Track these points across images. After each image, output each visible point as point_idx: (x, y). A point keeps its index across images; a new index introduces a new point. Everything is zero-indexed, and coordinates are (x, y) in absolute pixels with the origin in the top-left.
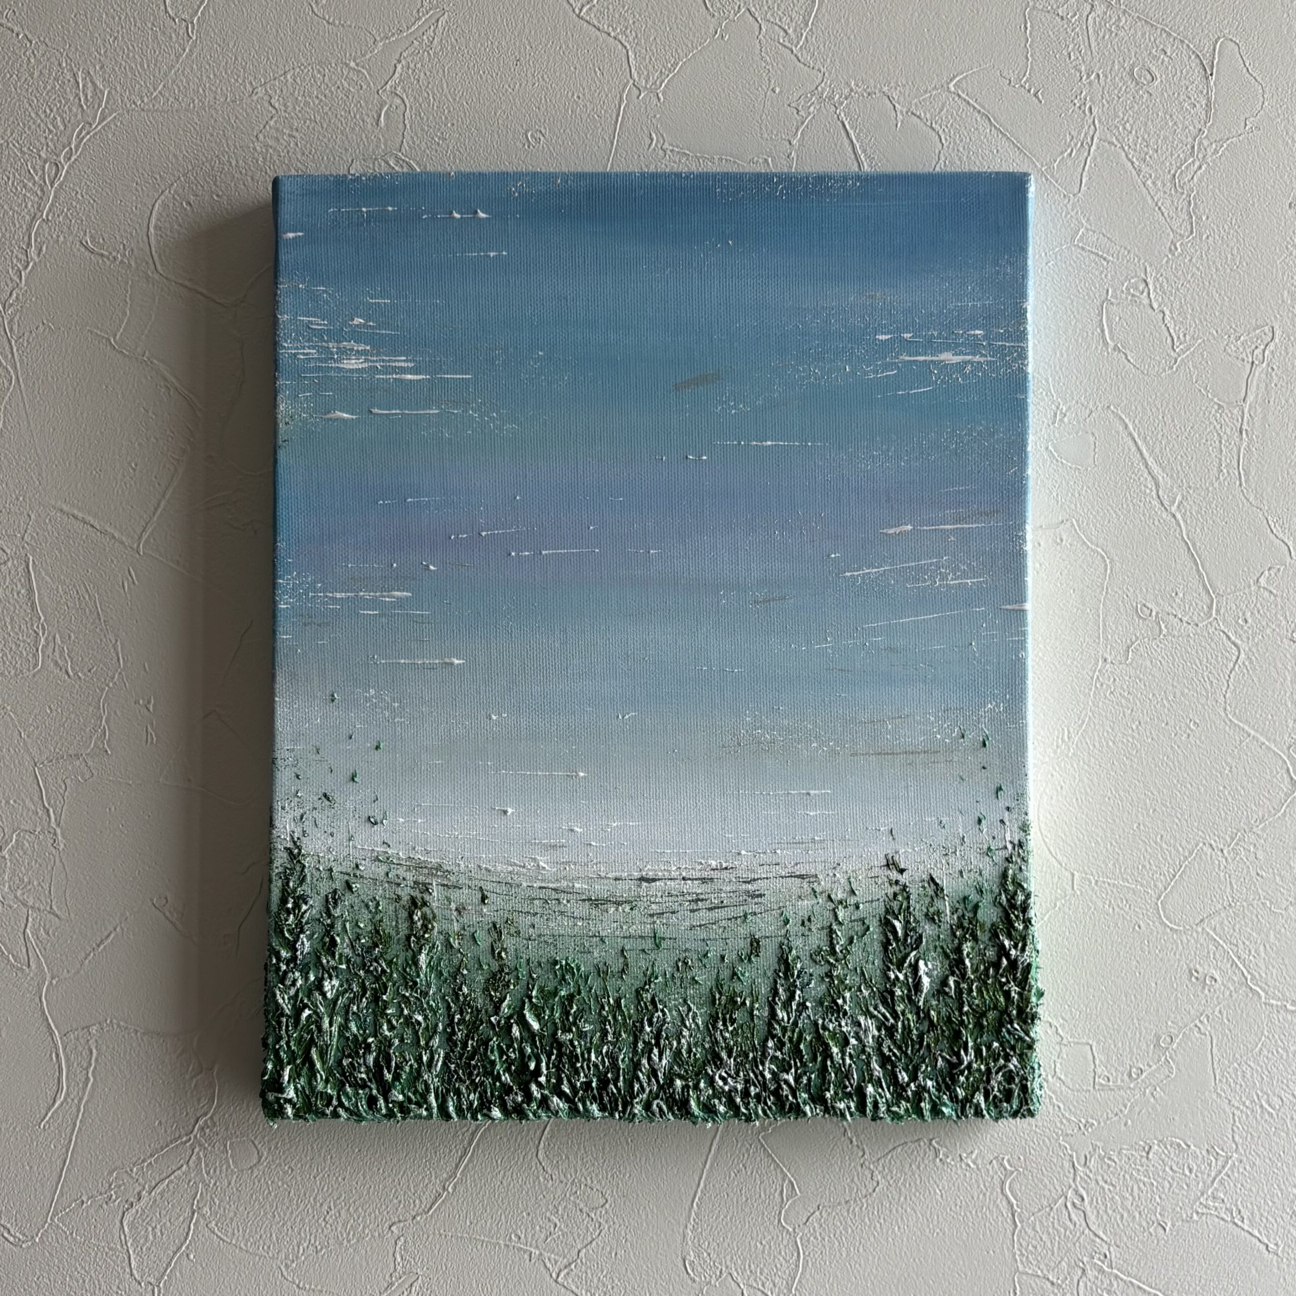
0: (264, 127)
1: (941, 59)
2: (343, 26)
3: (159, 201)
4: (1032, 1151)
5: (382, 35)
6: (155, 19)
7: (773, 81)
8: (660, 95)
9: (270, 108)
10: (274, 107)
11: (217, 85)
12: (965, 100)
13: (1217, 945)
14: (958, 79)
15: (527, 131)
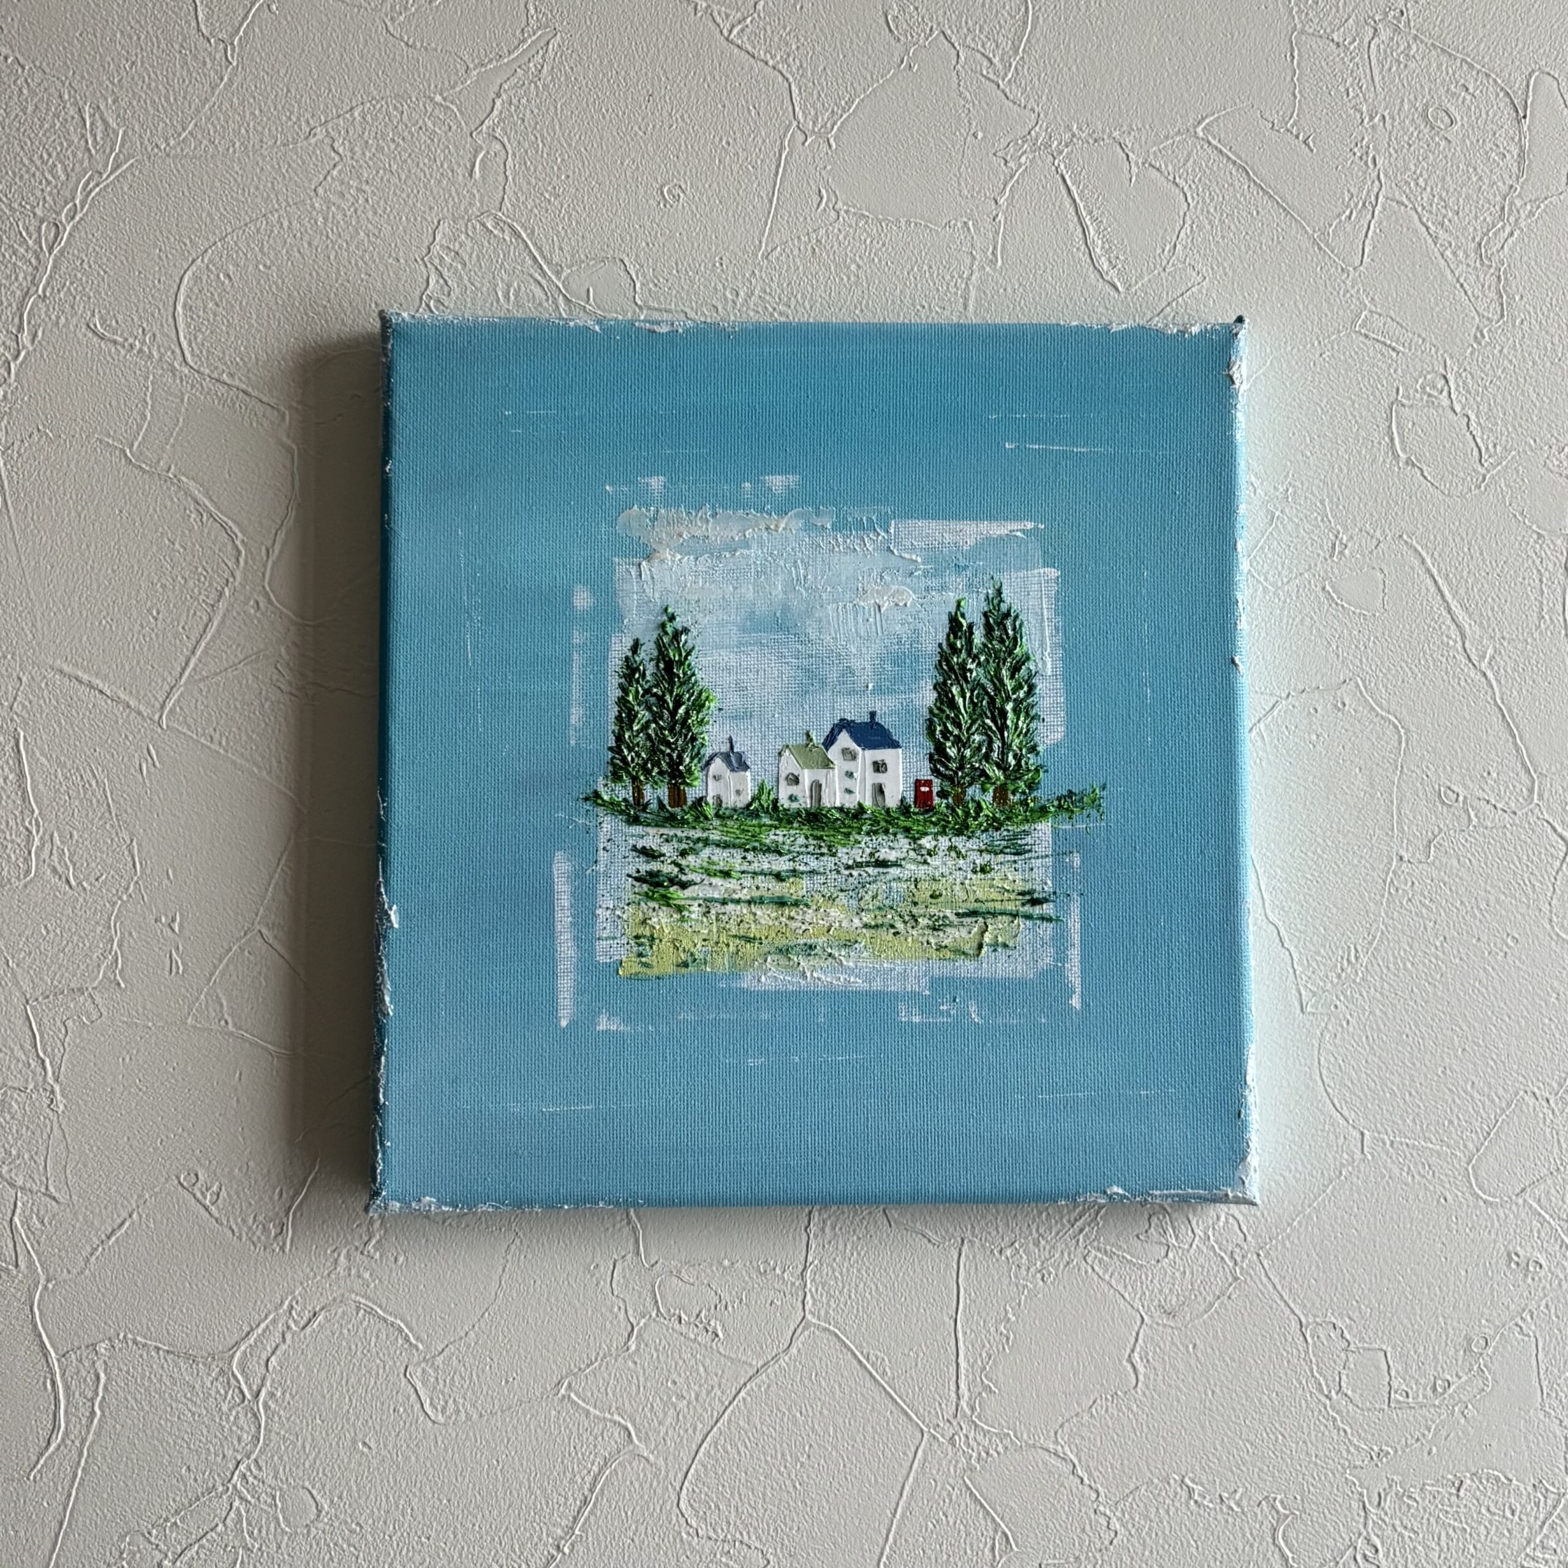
0: (325, 178)
1: (1186, 95)
2: (426, 49)
3: (189, 273)
4: (1312, 1489)
5: (476, 61)
6: (184, 40)
7: (974, 124)
8: (832, 141)
9: (333, 154)
10: (338, 153)
11: (263, 124)
12: (1216, 148)
13: (1543, 1221)
14: (1207, 121)
15: (662, 187)
